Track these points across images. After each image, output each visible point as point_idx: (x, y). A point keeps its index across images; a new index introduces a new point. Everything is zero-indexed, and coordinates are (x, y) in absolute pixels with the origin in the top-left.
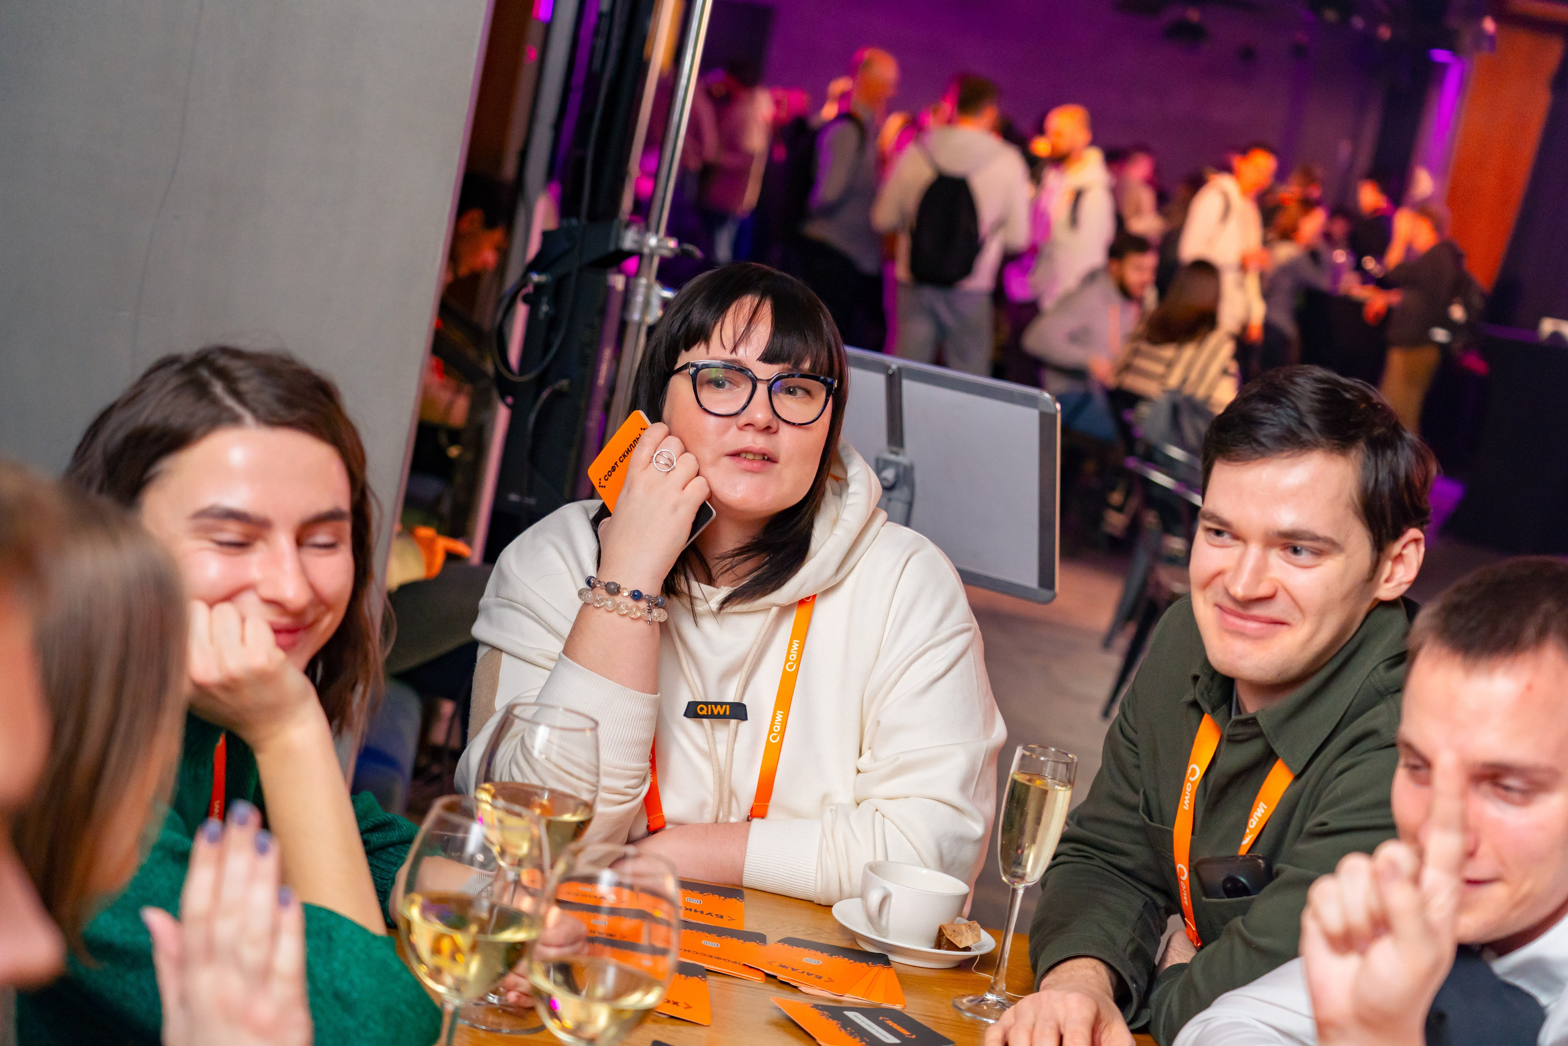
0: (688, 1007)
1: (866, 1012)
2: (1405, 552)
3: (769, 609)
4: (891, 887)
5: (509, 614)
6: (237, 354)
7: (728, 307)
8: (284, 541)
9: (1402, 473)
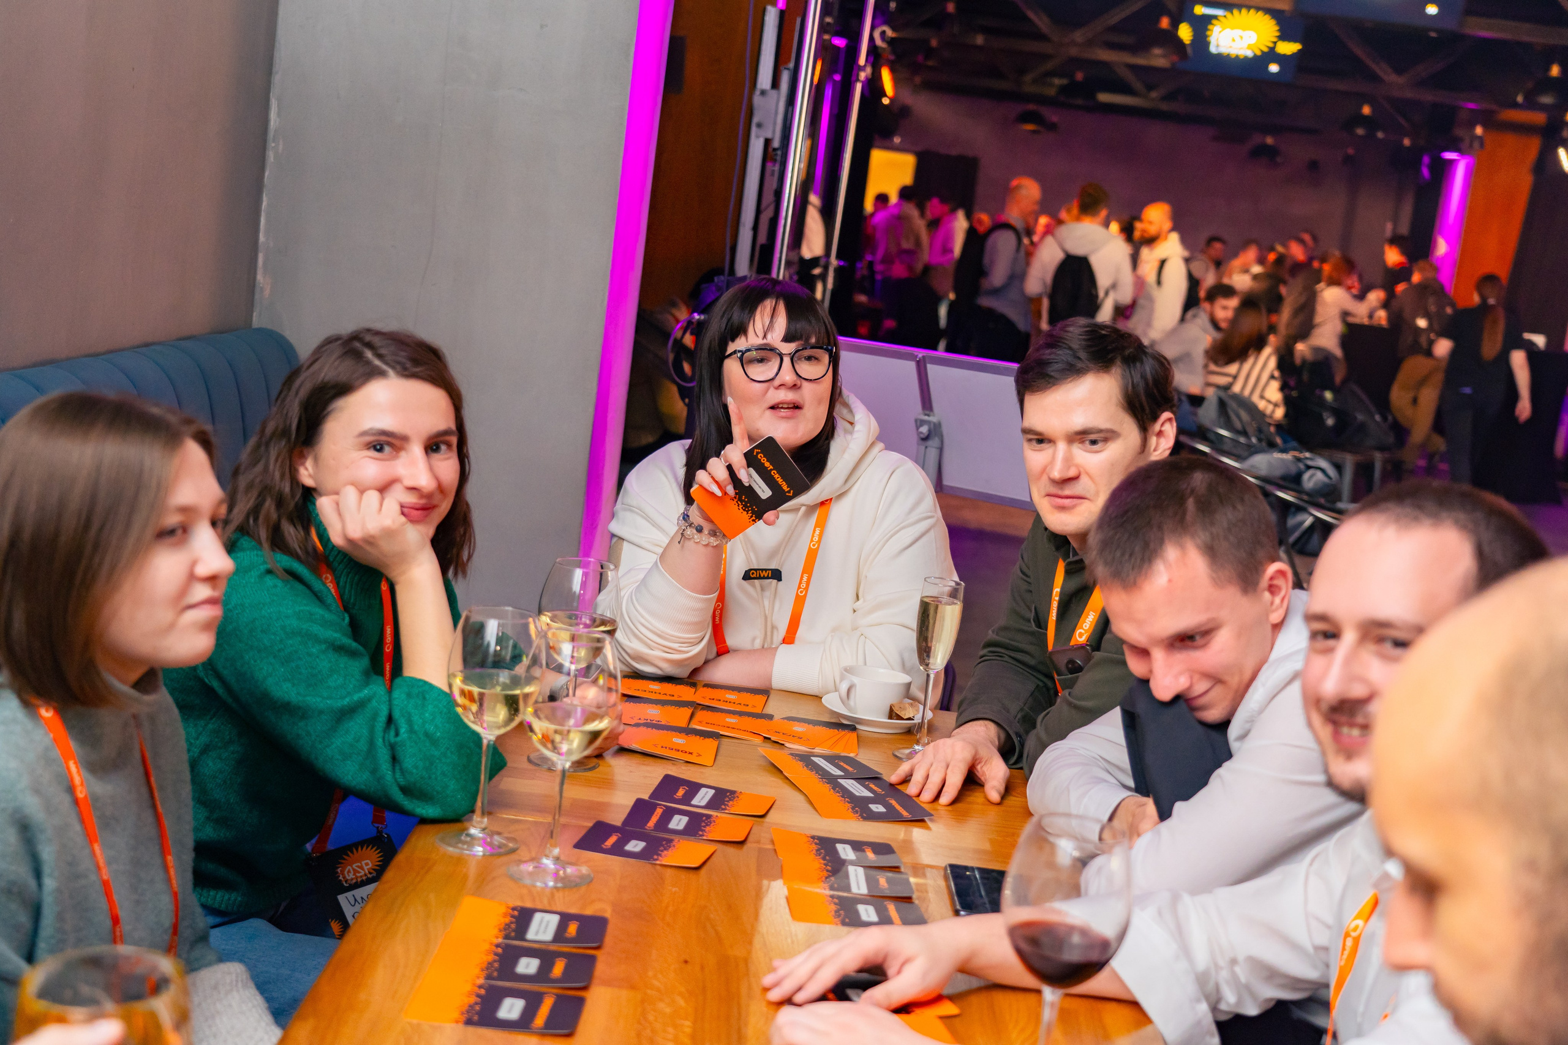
0: (700, 755)
1: (827, 758)
2: (1163, 429)
3: (799, 509)
4: (855, 680)
5: (628, 515)
6: (378, 333)
7: (756, 308)
8: (416, 450)
9: (1149, 376)
